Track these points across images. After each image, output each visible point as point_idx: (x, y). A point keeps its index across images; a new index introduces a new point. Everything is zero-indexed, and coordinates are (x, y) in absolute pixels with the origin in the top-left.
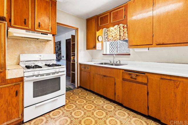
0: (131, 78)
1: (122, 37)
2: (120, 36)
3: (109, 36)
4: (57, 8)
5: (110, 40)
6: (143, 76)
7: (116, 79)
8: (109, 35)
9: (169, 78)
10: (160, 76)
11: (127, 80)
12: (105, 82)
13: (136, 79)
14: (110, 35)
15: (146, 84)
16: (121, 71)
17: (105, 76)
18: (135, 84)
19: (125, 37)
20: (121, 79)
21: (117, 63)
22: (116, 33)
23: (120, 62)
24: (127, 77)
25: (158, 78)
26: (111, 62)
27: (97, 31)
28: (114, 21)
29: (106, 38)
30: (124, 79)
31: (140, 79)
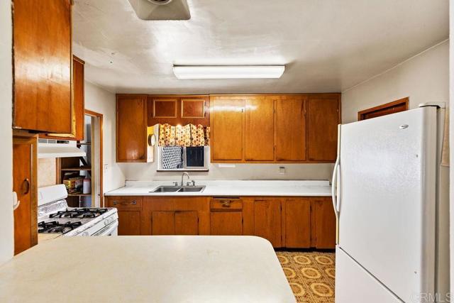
0: (224, 206)
1: (195, 142)
2: (192, 139)
3: (169, 136)
4: (85, 79)
5: (171, 143)
6: (237, 202)
7: (200, 212)
8: (168, 134)
9: (261, 199)
10: (253, 199)
11: (217, 210)
12: (179, 222)
13: (229, 207)
14: (171, 136)
15: (240, 210)
16: (209, 199)
17: (178, 212)
18: (228, 213)
19: (200, 143)
20: (208, 211)
21: (188, 185)
22: (184, 133)
23: (194, 182)
24: (218, 206)
25: (251, 201)
26: (176, 185)
27: (149, 126)
28: (186, 116)
29: (163, 139)
30: (212, 210)
31: (234, 206)
